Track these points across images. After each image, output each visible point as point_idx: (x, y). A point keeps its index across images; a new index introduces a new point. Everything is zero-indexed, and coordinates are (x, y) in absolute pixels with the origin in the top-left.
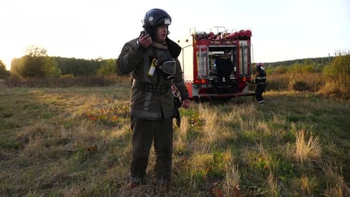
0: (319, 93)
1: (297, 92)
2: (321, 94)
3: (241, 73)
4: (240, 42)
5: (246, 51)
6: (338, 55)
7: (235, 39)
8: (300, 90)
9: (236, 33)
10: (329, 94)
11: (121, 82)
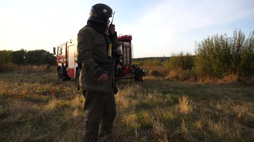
0: (167, 78)
1: (155, 77)
2: (168, 78)
3: (125, 64)
4: (125, 43)
5: (128, 49)
6: (173, 56)
7: (122, 41)
8: (156, 76)
9: (122, 37)
10: (172, 78)
11: (19, 69)
